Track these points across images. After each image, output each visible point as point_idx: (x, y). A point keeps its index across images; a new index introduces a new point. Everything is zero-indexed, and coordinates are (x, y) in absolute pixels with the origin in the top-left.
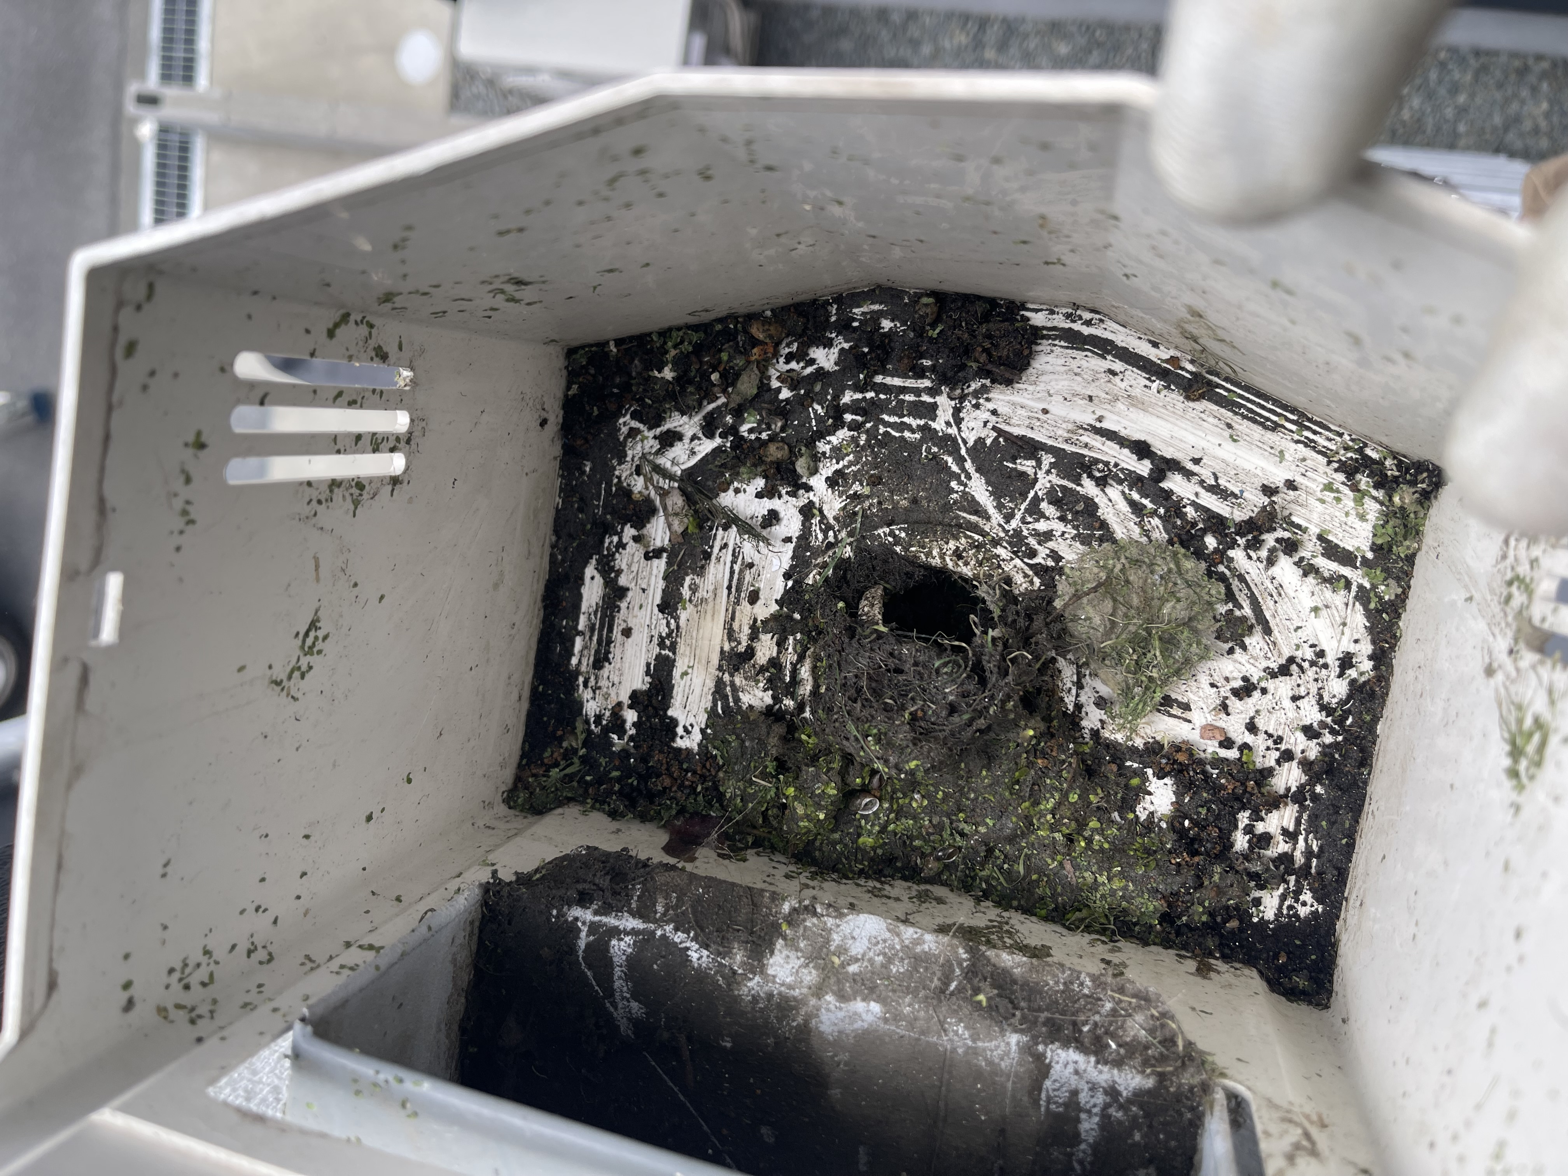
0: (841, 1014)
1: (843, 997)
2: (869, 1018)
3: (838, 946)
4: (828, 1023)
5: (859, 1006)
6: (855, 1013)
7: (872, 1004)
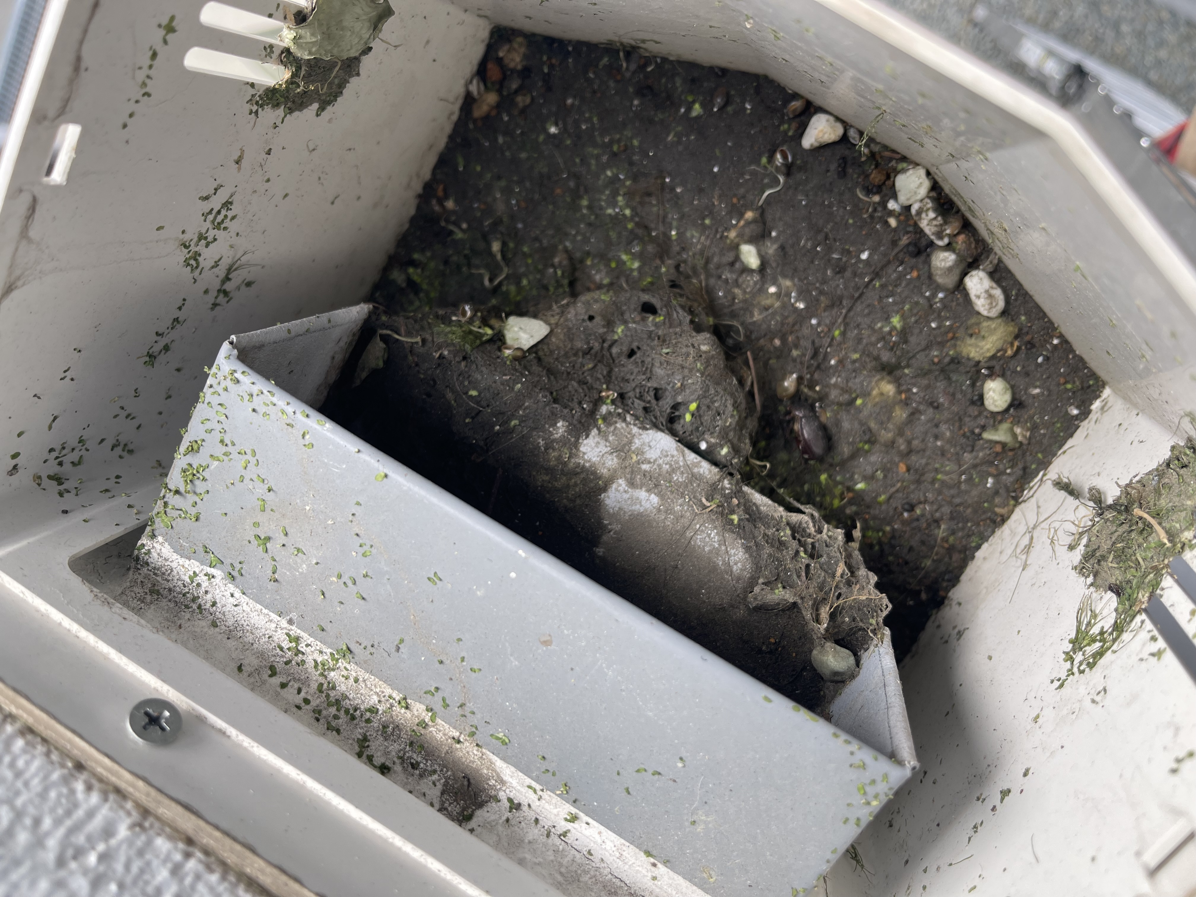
0: (626, 496)
1: (632, 484)
2: (647, 505)
3: (637, 448)
4: (613, 500)
5: (642, 494)
6: (638, 499)
7: (653, 496)
